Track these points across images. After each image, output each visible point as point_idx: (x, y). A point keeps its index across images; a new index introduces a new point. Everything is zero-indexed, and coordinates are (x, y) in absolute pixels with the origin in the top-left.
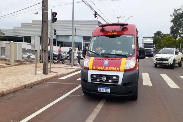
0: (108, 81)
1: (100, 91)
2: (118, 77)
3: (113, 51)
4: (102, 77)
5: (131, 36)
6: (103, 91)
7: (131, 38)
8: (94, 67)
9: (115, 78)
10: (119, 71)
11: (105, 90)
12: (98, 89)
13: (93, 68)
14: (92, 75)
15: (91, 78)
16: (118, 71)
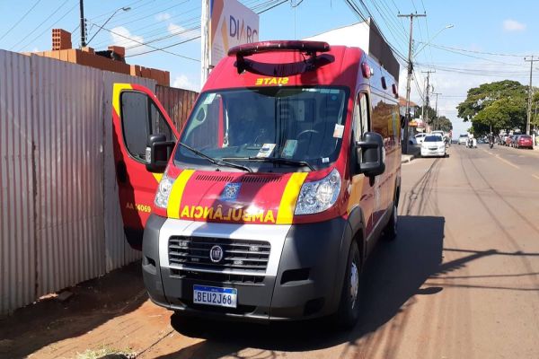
0: (232, 262)
1: (202, 302)
2: (265, 247)
3: (267, 146)
4: (210, 247)
5: (336, 91)
6: (212, 303)
7: (334, 98)
8: (186, 208)
9: (254, 249)
10: (274, 224)
11: (218, 298)
12: (195, 296)
13: (183, 214)
14: (174, 240)
15: (171, 250)
16: (269, 223)
